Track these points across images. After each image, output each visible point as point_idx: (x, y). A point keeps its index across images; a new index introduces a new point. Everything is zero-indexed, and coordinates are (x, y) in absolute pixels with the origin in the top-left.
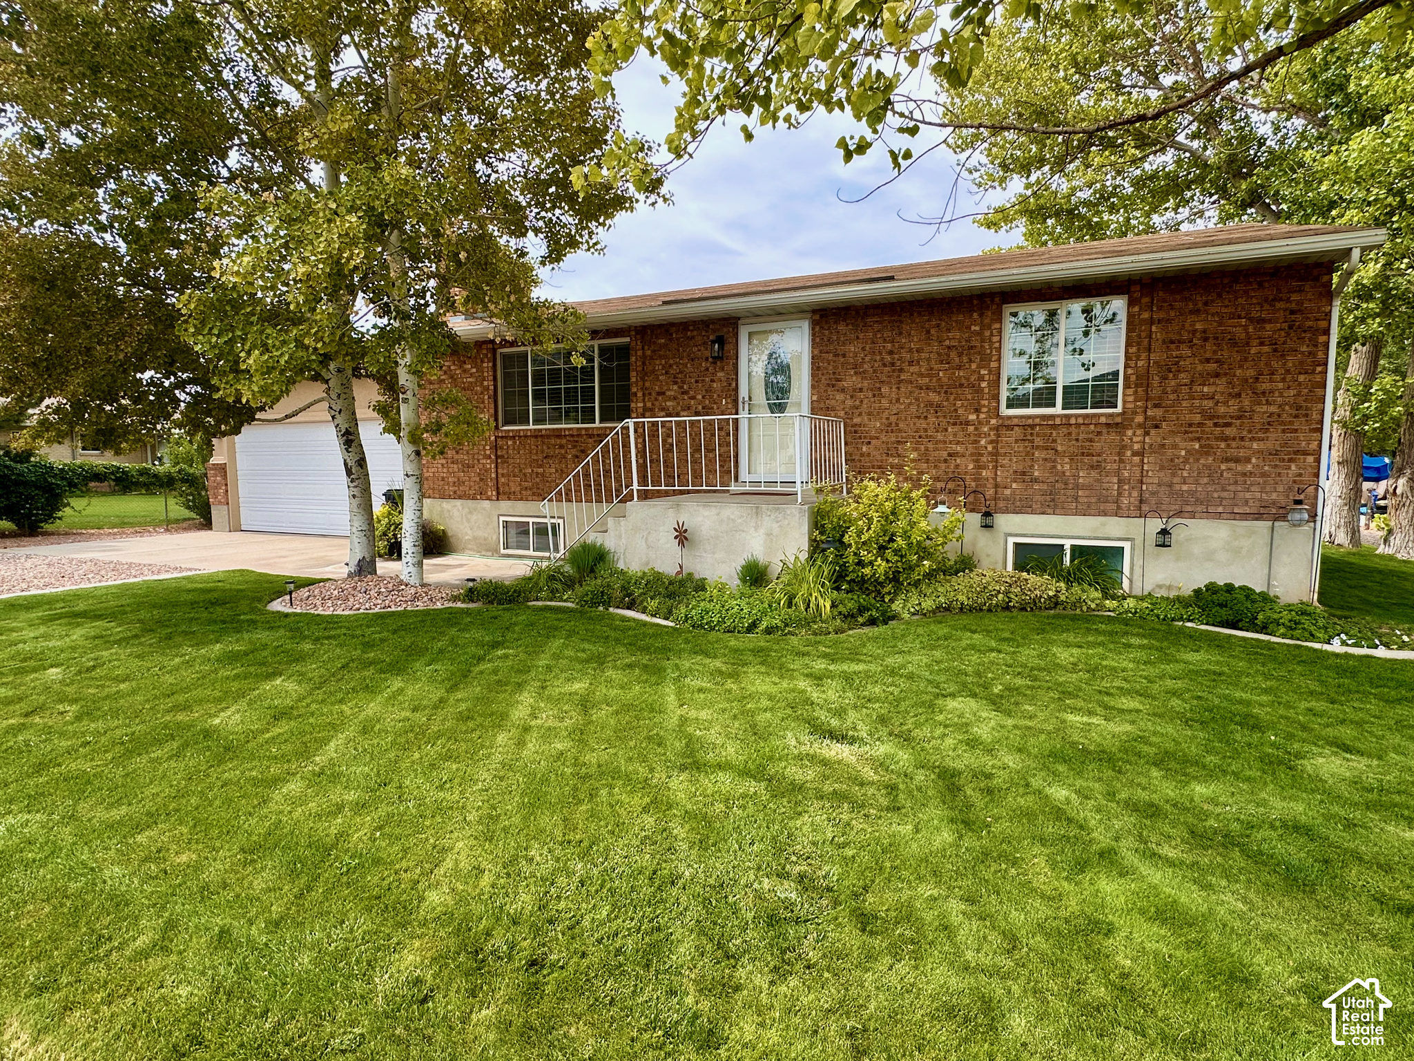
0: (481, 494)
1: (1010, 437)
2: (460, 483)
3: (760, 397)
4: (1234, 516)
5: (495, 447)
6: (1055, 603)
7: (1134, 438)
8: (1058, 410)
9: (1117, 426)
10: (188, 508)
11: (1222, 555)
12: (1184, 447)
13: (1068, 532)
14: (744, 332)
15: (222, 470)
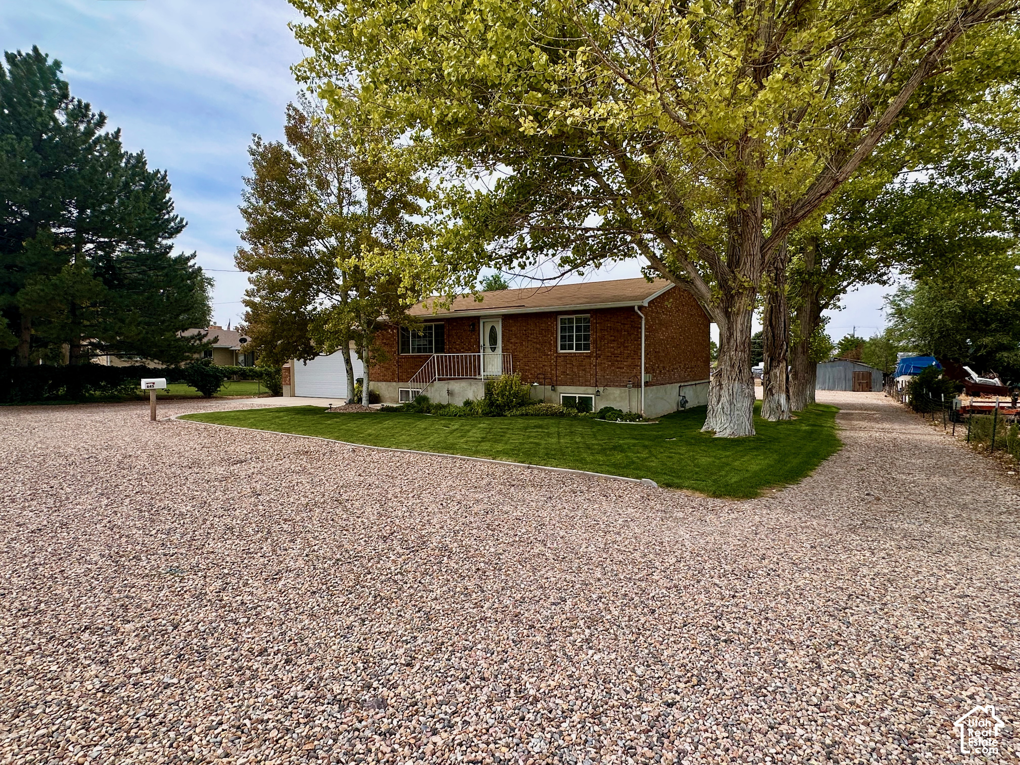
0: (392, 380)
1: (559, 360)
2: (385, 375)
3: (487, 345)
4: (621, 386)
5: (398, 362)
7: (593, 360)
9: (589, 356)
10: (267, 387)
11: (618, 399)
12: (607, 364)
13: (577, 392)
14: (482, 322)
15: (288, 370)
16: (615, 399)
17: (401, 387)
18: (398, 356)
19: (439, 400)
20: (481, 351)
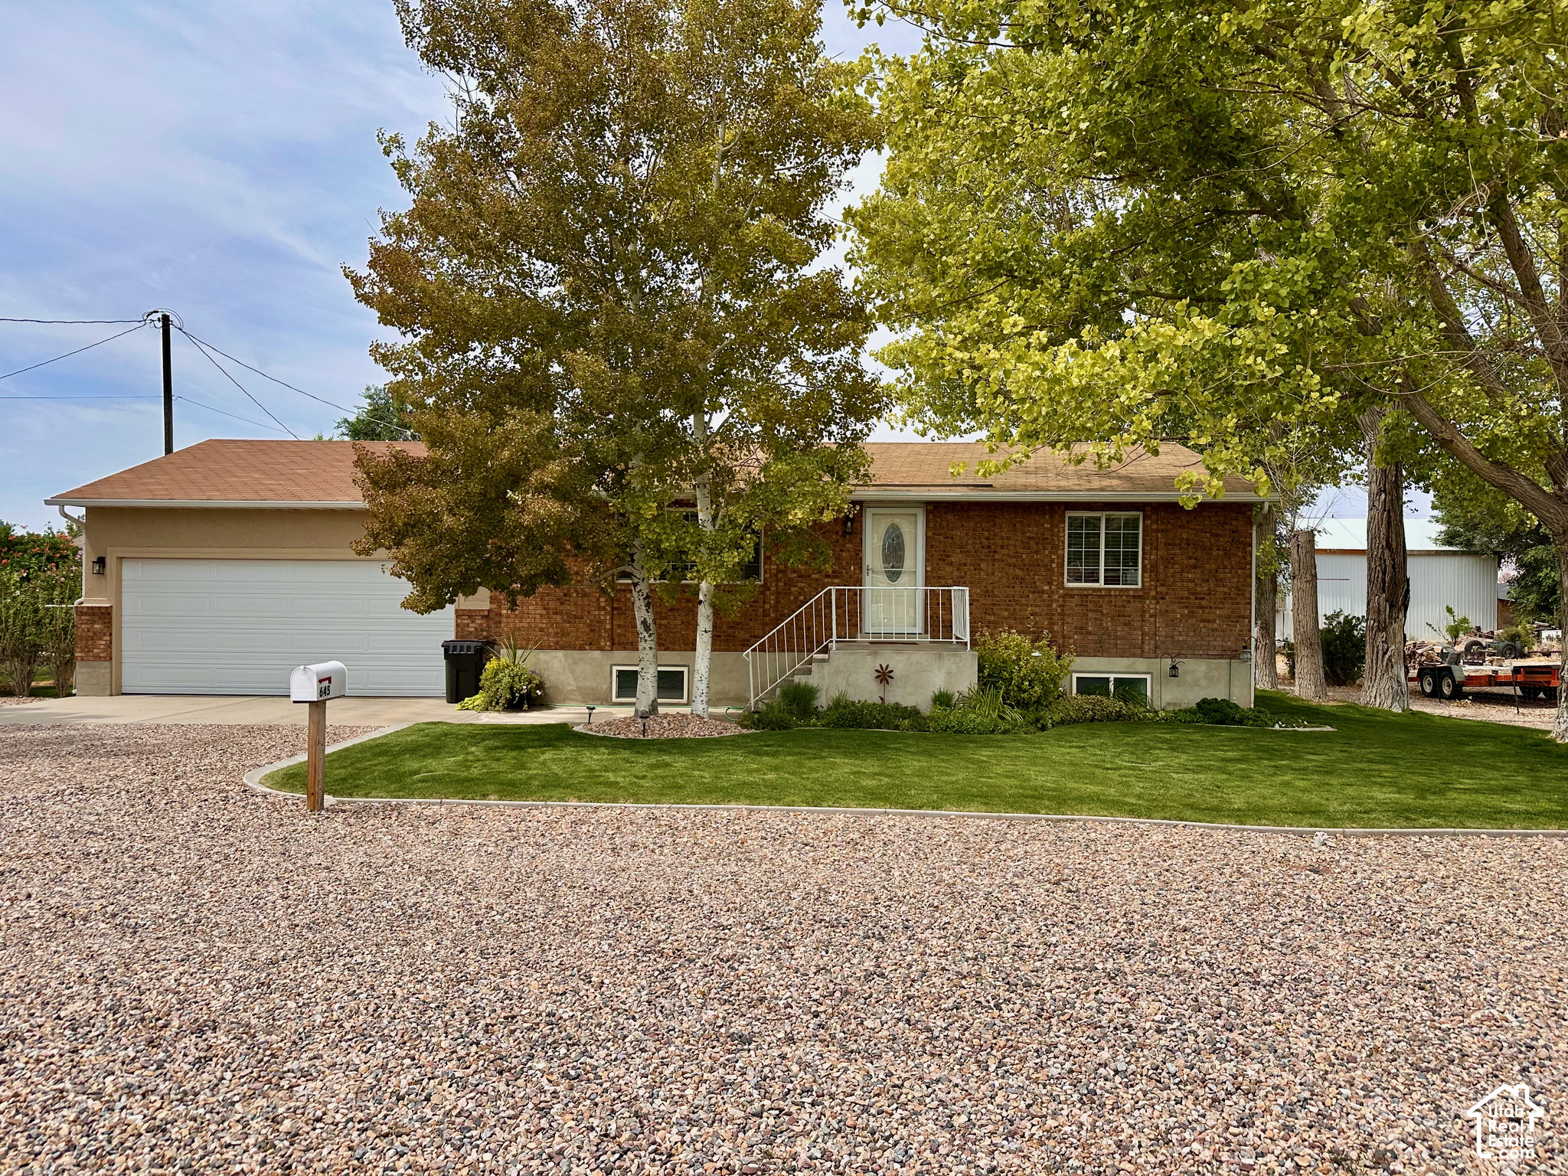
0: (594, 645)
1: (1072, 603)
2: (565, 634)
3: (879, 565)
4: (1210, 657)
5: (611, 598)
6: (1119, 716)
7: (1150, 605)
8: (1101, 584)
9: (1139, 596)
11: (1203, 683)
12: (1179, 612)
13: (1111, 668)
14: (869, 513)
15: (104, 615)
16: (1196, 683)
17: (620, 660)
18: (612, 585)
19: (843, 695)
20: (867, 579)
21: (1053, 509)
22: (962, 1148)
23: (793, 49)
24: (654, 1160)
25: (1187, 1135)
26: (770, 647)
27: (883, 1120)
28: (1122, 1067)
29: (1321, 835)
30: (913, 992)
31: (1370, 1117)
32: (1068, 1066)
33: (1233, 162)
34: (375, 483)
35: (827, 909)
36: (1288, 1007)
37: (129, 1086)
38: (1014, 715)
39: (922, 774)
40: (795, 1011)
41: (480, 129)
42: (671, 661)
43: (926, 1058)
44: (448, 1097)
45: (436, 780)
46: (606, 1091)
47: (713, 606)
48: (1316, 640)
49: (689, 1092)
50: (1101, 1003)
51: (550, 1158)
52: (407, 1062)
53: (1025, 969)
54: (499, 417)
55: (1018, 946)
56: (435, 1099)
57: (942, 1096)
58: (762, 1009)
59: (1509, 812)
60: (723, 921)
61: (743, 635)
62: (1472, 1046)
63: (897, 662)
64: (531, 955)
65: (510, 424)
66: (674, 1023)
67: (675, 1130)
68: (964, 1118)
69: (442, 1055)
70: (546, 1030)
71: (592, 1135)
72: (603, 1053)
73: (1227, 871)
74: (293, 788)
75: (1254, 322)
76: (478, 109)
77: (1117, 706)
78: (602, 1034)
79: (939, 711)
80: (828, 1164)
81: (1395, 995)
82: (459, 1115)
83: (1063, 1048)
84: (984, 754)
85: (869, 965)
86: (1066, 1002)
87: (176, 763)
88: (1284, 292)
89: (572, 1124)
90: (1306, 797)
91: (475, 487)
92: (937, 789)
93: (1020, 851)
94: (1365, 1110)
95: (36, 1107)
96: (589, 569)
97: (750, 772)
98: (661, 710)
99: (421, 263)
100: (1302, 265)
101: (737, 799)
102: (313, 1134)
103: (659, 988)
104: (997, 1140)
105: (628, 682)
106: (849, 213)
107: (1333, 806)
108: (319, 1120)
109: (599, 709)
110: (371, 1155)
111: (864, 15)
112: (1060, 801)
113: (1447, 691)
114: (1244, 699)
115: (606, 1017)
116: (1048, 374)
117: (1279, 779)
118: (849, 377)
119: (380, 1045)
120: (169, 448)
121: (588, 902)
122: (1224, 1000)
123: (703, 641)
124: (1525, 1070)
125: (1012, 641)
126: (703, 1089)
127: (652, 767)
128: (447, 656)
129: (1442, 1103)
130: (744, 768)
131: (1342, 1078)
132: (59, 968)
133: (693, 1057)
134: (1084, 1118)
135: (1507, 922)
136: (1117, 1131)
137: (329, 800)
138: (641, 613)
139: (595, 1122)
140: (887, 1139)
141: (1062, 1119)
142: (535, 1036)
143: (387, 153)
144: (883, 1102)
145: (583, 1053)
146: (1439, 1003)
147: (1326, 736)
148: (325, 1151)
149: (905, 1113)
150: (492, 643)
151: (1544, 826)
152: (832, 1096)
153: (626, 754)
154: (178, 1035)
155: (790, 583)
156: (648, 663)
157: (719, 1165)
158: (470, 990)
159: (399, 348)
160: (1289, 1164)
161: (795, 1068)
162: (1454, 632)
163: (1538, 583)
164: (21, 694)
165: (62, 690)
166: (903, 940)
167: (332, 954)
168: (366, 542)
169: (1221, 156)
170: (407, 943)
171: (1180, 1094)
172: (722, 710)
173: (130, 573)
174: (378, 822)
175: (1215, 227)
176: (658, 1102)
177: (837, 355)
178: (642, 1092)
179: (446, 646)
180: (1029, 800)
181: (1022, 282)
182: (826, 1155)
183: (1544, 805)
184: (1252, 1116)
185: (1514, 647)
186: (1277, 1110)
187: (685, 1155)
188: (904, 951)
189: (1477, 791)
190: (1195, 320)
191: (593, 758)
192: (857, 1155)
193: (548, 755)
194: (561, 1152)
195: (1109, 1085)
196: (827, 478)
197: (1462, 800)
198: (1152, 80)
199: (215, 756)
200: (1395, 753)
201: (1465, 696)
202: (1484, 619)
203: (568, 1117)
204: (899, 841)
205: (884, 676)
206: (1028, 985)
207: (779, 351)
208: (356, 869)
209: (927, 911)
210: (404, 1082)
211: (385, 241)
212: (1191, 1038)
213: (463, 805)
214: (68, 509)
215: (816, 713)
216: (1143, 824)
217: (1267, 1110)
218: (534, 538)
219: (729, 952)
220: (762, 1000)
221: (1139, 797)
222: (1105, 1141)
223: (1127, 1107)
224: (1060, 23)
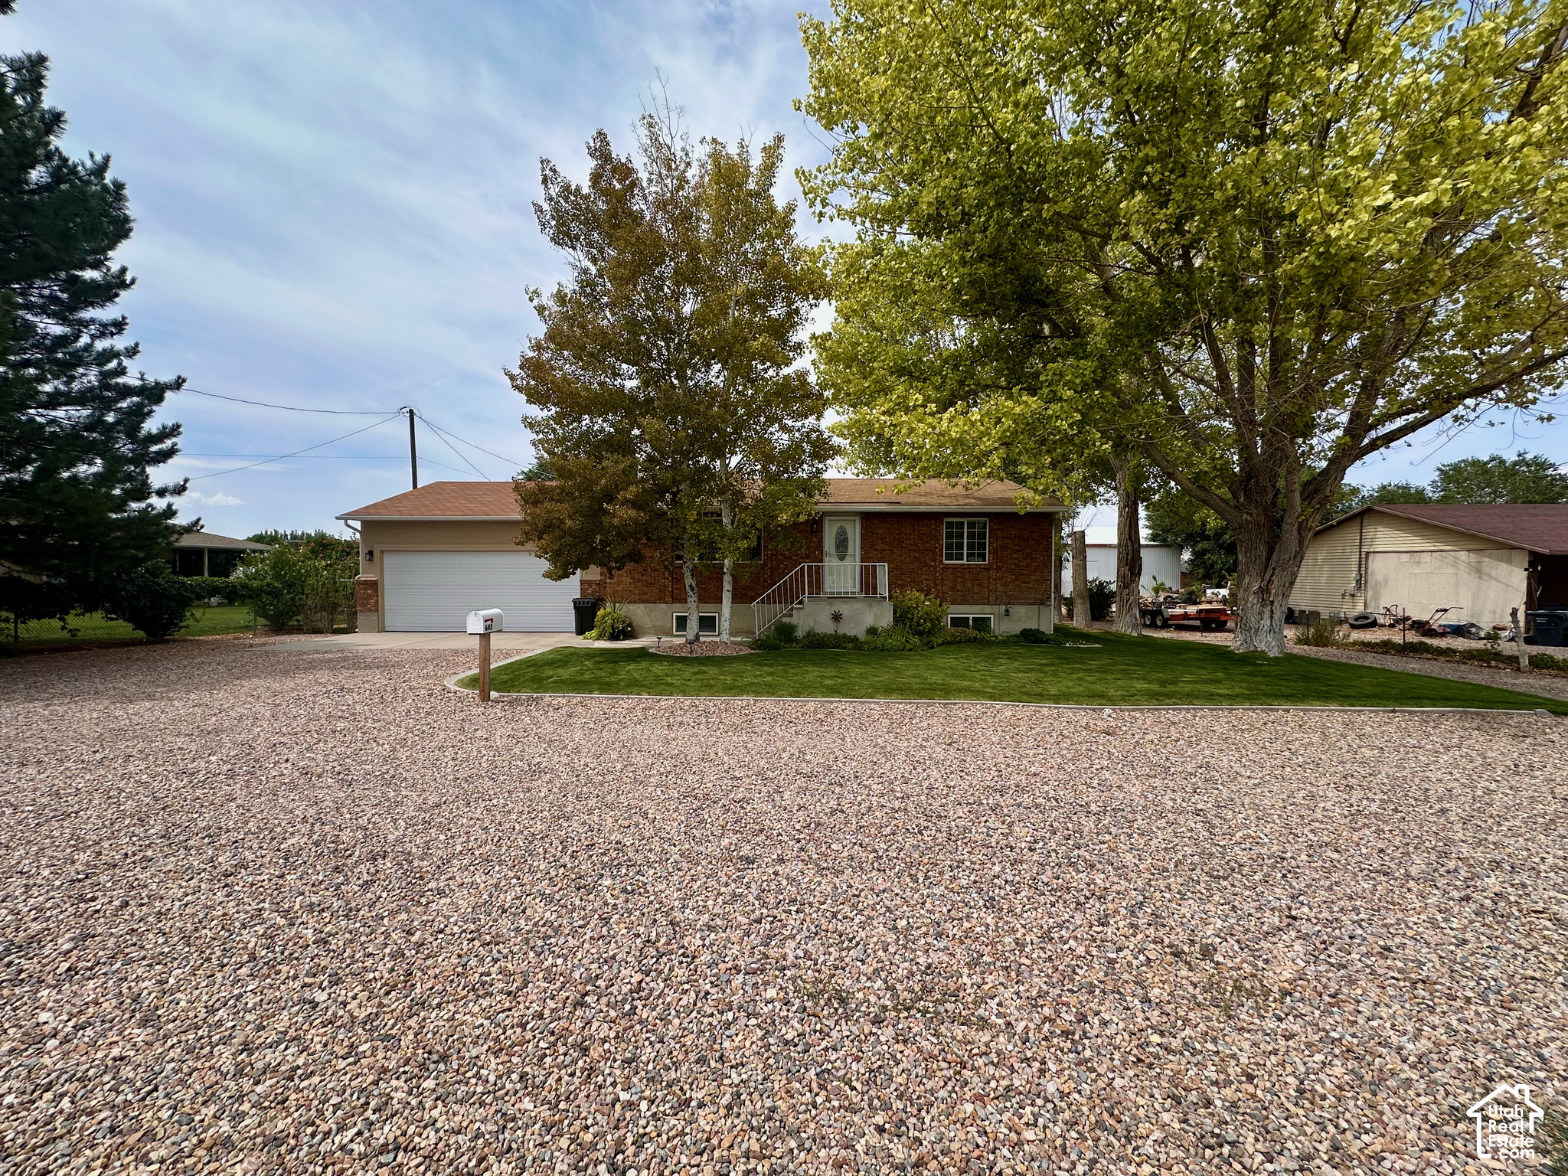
0: (662, 600)
1: (948, 573)
2: (644, 594)
3: (833, 551)
5: (672, 573)
6: (975, 639)
7: (993, 573)
8: (965, 561)
9: (987, 569)
11: (1023, 619)
12: (1010, 577)
13: (971, 612)
14: (827, 519)
15: (374, 585)
16: (1019, 619)
17: (677, 610)
18: (672, 563)
19: (812, 629)
20: (826, 559)
21: (935, 518)
22: (905, 947)
23: (778, 236)
24: (681, 963)
25: (1063, 932)
26: (768, 600)
27: (847, 924)
28: (1011, 878)
29: (1108, 711)
30: (863, 823)
31: (1188, 915)
32: (972, 878)
33: (1045, 305)
34: (526, 502)
35: (804, 765)
36: (1113, 830)
37: (311, 905)
38: (916, 639)
39: (861, 676)
40: (785, 838)
41: (586, 283)
42: (708, 610)
43: (875, 873)
44: (539, 910)
45: (563, 682)
46: (651, 903)
47: (732, 575)
48: (1086, 594)
49: (710, 903)
50: (989, 828)
51: (606, 962)
52: (514, 881)
53: (936, 804)
54: (600, 459)
55: (930, 788)
56: (529, 912)
57: (888, 903)
58: (762, 837)
59: (1219, 695)
60: (737, 774)
61: (750, 593)
62: (1243, 856)
63: (844, 609)
64: (609, 799)
65: (606, 463)
66: (702, 848)
67: (698, 935)
68: (904, 922)
69: (539, 875)
70: (614, 855)
71: (638, 941)
72: (651, 872)
73: (1054, 734)
74: (474, 687)
75: (1061, 399)
76: (585, 271)
77: (975, 633)
78: (652, 857)
79: (870, 638)
80: (809, 963)
81: (1181, 819)
82: (544, 925)
83: (968, 864)
84: (899, 663)
85: (833, 804)
86: (965, 828)
87: (406, 673)
88: (1078, 381)
89: (624, 931)
90: (1093, 687)
91: (585, 503)
92: (871, 686)
93: (925, 724)
94: (1184, 910)
95: (237, 924)
96: (657, 554)
97: (755, 676)
98: (702, 639)
99: (552, 368)
100: (1088, 365)
101: (747, 694)
102: (435, 944)
103: (693, 822)
104: (930, 940)
105: (682, 623)
106: (813, 337)
107: (1111, 692)
108: (441, 931)
109: (664, 639)
110: (473, 962)
111: (821, 215)
112: (946, 692)
113: (1159, 623)
114: (1047, 628)
115: (656, 845)
116: (937, 431)
117: (1075, 676)
118: (814, 436)
119: (497, 868)
120: (415, 486)
121: (650, 761)
122: (1070, 825)
123: (727, 597)
124: (1284, 876)
125: (913, 595)
126: (720, 900)
127: (695, 673)
128: (575, 608)
129: (1236, 903)
130: (752, 674)
131: (1162, 884)
132: (291, 812)
133: (713, 875)
134: (989, 920)
135: (1237, 767)
136: (1014, 931)
137: (494, 694)
138: (689, 580)
139: (642, 929)
140: (851, 941)
141: (974, 921)
142: (606, 859)
143: (531, 300)
144: (846, 909)
145: (638, 873)
146: (1213, 827)
147: (1097, 650)
148: (440, 959)
149: (863, 918)
150: (602, 600)
151: (1241, 703)
152: (811, 905)
153: (680, 666)
154: (356, 864)
155: (779, 562)
156: (693, 611)
157: (729, 965)
158: (566, 825)
159: (539, 419)
160: (1142, 957)
161: (784, 882)
162: (1157, 590)
163: (1204, 563)
164: (327, 632)
165: (351, 630)
166: (855, 785)
167: (476, 800)
168: (521, 538)
169: (1037, 302)
170: (529, 790)
171: (1053, 899)
172: (739, 639)
173: (388, 560)
174: (523, 709)
175: (1032, 346)
176: (687, 911)
177: (807, 422)
178: (676, 903)
179: (575, 602)
180: (928, 691)
181: (918, 379)
182: (807, 955)
183: (1238, 690)
184: (1106, 916)
185: (1192, 599)
186: (1123, 911)
187: (705, 957)
188: (856, 794)
189: (1195, 682)
190: (1024, 398)
191: (658, 669)
192: (830, 954)
193: (632, 667)
194: (614, 957)
195: (1002, 893)
196: (801, 495)
197: (1188, 688)
198: (994, 255)
199: (431, 668)
200: (1141, 660)
201: (1170, 626)
202: (1173, 583)
203: (622, 925)
204: (849, 719)
205: (837, 617)
206: (939, 817)
207: (771, 420)
208: (504, 740)
209: (869, 765)
210: (509, 898)
211: (531, 354)
212: (1053, 854)
213: (577, 698)
214: (350, 522)
215: (796, 639)
216: (998, 705)
217: (1117, 912)
218: (622, 533)
219: (740, 796)
220: (762, 831)
221: (994, 688)
222: (1007, 940)
223: (1018, 911)
224: (943, 213)
